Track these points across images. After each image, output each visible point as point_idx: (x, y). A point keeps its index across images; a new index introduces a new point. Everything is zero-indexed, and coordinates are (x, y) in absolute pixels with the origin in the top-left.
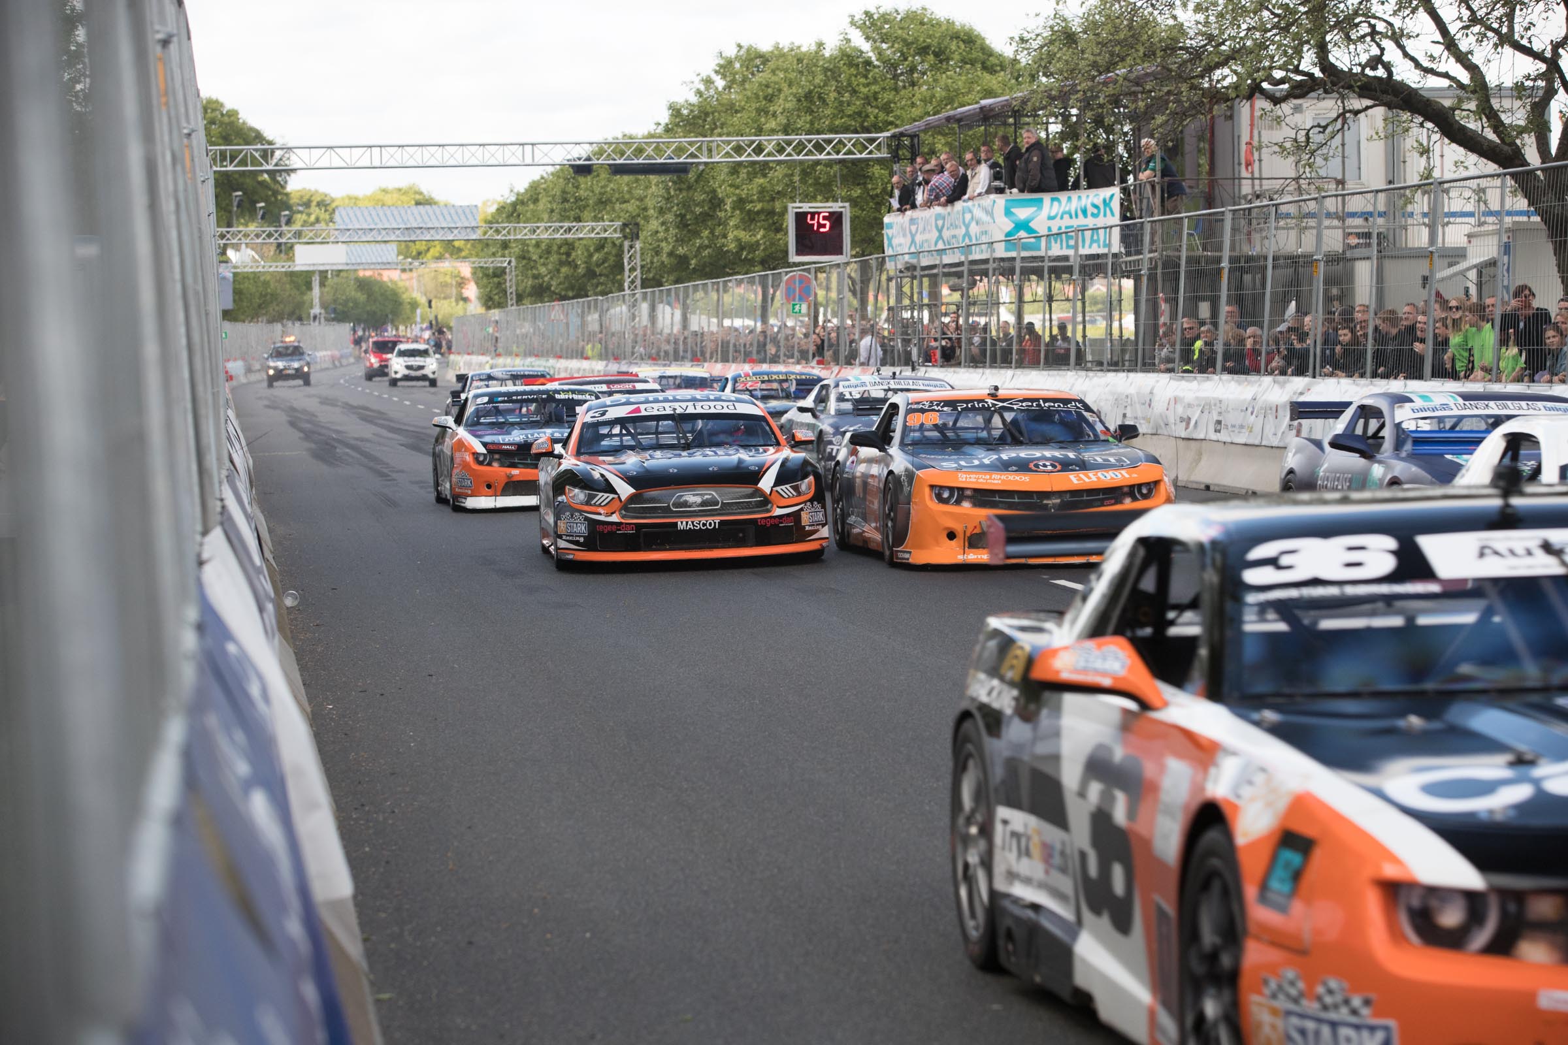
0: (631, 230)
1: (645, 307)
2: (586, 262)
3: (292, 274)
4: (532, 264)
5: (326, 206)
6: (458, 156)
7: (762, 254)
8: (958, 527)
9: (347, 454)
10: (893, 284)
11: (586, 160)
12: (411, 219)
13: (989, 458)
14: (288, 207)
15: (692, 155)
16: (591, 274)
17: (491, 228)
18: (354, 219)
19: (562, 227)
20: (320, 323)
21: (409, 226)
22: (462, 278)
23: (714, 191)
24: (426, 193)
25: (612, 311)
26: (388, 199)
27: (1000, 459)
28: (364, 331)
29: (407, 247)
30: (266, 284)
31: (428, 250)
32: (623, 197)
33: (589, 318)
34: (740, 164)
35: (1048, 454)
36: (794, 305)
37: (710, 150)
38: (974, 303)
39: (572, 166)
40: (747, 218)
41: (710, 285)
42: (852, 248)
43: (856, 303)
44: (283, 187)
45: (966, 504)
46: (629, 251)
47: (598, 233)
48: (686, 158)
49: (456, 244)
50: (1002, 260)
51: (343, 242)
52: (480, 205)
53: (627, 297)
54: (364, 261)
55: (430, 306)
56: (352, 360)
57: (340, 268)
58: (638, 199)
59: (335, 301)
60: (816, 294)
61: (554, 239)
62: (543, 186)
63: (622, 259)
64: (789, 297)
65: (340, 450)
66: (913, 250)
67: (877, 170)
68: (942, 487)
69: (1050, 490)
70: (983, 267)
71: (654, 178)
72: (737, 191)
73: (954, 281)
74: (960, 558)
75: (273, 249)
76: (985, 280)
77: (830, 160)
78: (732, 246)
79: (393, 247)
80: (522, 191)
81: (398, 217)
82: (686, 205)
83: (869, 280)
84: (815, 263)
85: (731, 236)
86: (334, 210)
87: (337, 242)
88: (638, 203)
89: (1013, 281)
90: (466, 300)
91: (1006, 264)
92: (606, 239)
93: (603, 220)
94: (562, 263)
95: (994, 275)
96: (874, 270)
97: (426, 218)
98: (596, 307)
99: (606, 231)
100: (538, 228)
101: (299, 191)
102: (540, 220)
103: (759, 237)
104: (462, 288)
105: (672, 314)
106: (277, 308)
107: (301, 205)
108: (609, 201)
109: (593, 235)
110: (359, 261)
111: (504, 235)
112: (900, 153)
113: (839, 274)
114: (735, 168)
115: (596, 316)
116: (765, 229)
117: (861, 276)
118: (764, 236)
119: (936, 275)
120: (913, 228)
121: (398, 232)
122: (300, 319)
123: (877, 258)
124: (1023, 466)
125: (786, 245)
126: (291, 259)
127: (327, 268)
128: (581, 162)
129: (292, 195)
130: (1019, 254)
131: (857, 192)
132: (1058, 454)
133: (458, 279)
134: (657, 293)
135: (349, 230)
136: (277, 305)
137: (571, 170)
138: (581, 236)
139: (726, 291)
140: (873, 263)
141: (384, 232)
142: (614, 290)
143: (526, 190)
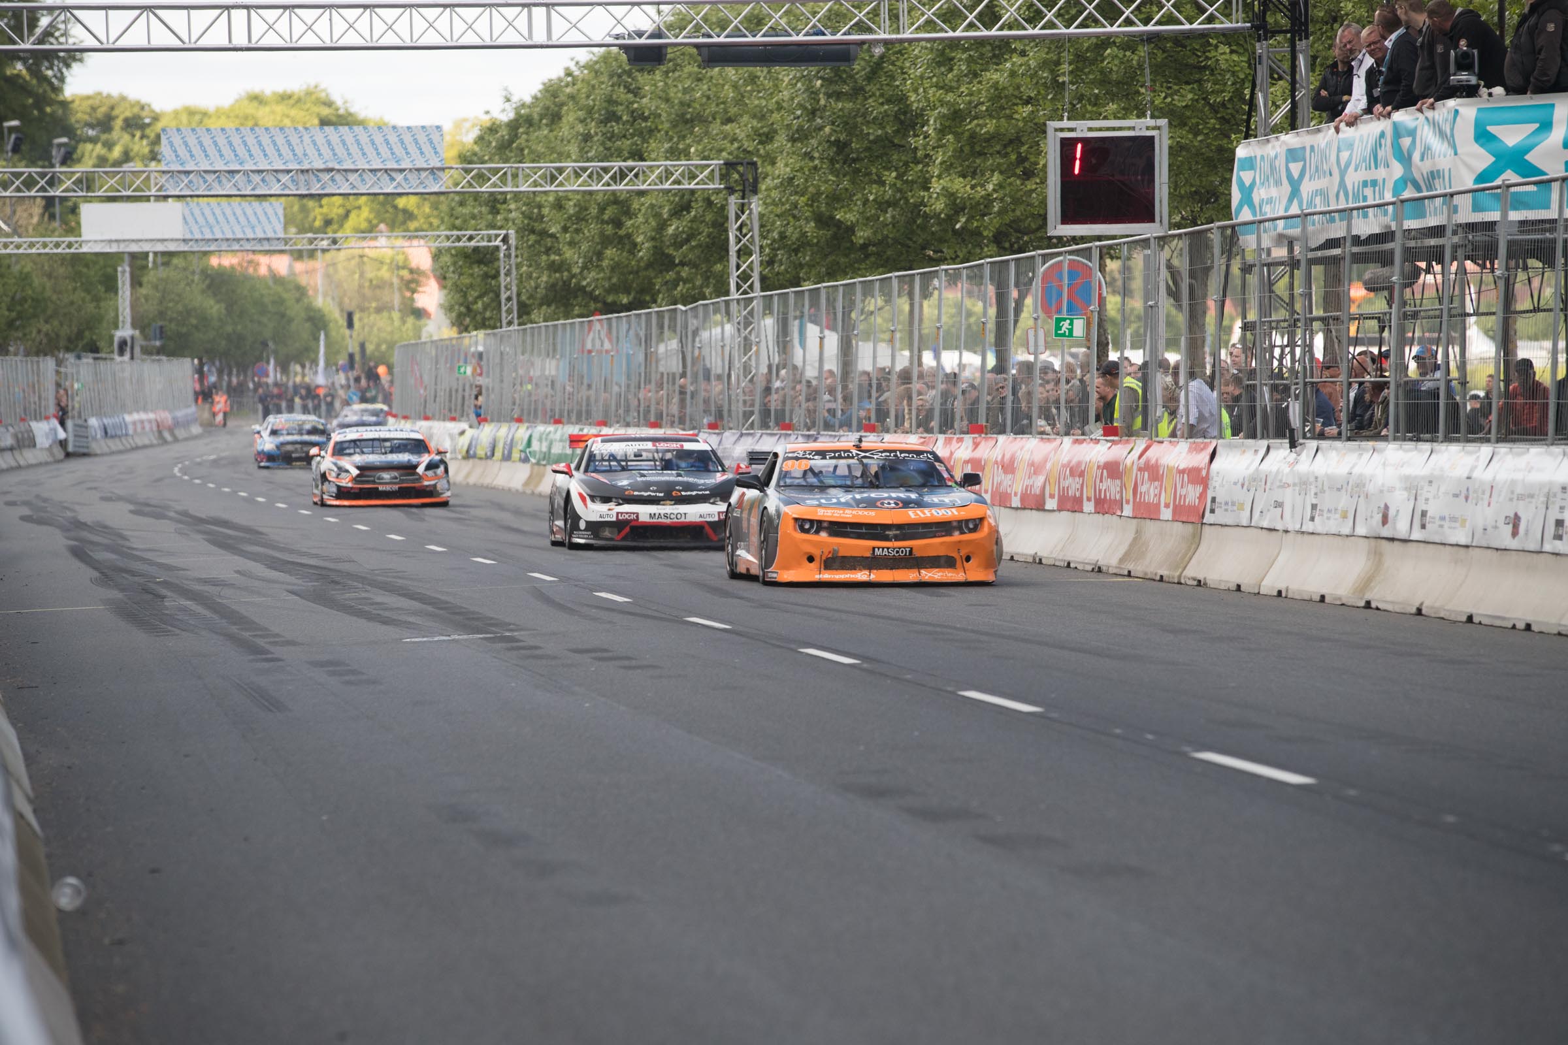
0: (741, 175)
1: (769, 324)
2: (653, 239)
3: (78, 260)
4: (549, 242)
5: (143, 127)
6: (402, 27)
7: (997, 222)
8: (816, 552)
9: (184, 609)
10: (1253, 279)
11: (651, 36)
12: (311, 151)
13: (845, 497)
14: (68, 131)
15: (860, 27)
16: (662, 261)
17: (468, 171)
18: (197, 151)
19: (606, 170)
20: (132, 358)
21: (306, 166)
22: (412, 271)
23: (903, 99)
24: (339, 102)
25: (705, 335)
26: (265, 116)
27: (854, 498)
28: (220, 373)
29: (304, 209)
30: (25, 278)
31: (347, 215)
32: (726, 111)
33: (662, 348)
34: (954, 43)
35: (894, 495)
36: (1059, 321)
37: (894, 17)
38: (1415, 315)
39: (626, 48)
40: (967, 149)
41: (895, 283)
42: (1173, 210)
43: (1181, 318)
44: (58, 90)
45: (823, 534)
46: (738, 217)
47: (677, 182)
48: (847, 33)
49: (401, 202)
50: (1472, 227)
51: (179, 197)
52: (447, 127)
53: (734, 307)
54: (219, 235)
55: (350, 325)
56: (196, 430)
57: (172, 247)
58: (754, 116)
59: (162, 314)
60: (1102, 301)
61: (591, 193)
62: (568, 90)
63: (726, 230)
64: (1049, 306)
65: (173, 602)
66: (1294, 210)
67: (1223, 55)
68: (804, 520)
69: (890, 522)
70: (1433, 242)
71: (786, 74)
72: (950, 97)
73: (1372, 271)
74: (817, 577)
75: (37, 210)
76: (1437, 268)
77: (1132, 35)
78: (939, 206)
79: (277, 208)
80: (528, 99)
81: (285, 150)
82: (849, 124)
83: (1207, 270)
84: (1099, 238)
85: (936, 186)
86: (158, 137)
87: (166, 197)
88: (755, 123)
89: (1493, 270)
90: (420, 314)
91: (1480, 237)
92: (693, 192)
93: (688, 156)
94: (606, 241)
95: (1454, 258)
96: (1217, 251)
97: (340, 150)
98: (673, 328)
99: (693, 177)
100: (560, 170)
101: (88, 98)
102: (562, 156)
103: (990, 187)
104: (414, 291)
105: (822, 339)
106: (46, 328)
107: (92, 126)
108: (700, 119)
109: (667, 186)
110: (208, 236)
111: (494, 185)
112: (1270, 19)
113: (1147, 258)
114: (945, 54)
115: (674, 344)
116: (1001, 173)
117: (1191, 264)
118: (1000, 186)
119: (1336, 260)
120: (1295, 168)
121: (285, 178)
122: (94, 349)
123: (1223, 228)
124: (871, 504)
125: (1044, 203)
126: (74, 229)
127: (146, 247)
128: (643, 41)
129: (75, 106)
130: (1505, 215)
131: (1186, 97)
132: (902, 495)
133: (405, 273)
134: (792, 298)
135: (188, 173)
136: (46, 322)
137: (624, 57)
138: (644, 187)
139: (926, 295)
140: (1215, 238)
141: (256, 178)
142: (707, 291)
143: (535, 98)
